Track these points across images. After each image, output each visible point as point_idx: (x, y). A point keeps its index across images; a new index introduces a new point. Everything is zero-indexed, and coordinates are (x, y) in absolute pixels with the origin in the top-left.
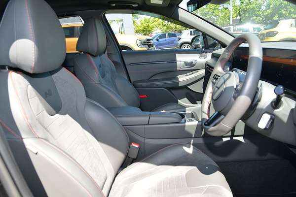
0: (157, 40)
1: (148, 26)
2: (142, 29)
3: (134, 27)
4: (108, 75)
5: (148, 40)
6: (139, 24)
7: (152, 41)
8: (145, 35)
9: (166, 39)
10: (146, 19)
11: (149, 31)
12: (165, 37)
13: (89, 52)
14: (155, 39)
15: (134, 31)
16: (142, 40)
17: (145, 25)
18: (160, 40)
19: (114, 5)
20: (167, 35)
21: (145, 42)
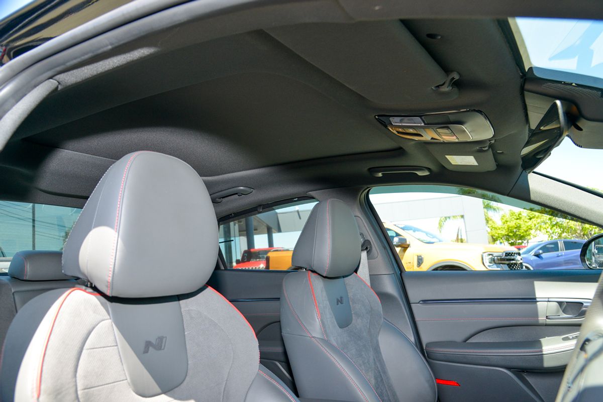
0: (538, 255)
1: (518, 227)
2: (504, 232)
3: (489, 230)
4: (358, 323)
5: (507, 254)
6: (498, 223)
7: (518, 258)
8: (512, 244)
9: (559, 253)
10: (513, 214)
11: (522, 238)
12: (557, 250)
13: (314, 268)
14: (533, 253)
15: (487, 237)
16: (495, 254)
17: (512, 224)
18: (544, 255)
19: (380, 175)
20: (561, 245)
21: (502, 259)
